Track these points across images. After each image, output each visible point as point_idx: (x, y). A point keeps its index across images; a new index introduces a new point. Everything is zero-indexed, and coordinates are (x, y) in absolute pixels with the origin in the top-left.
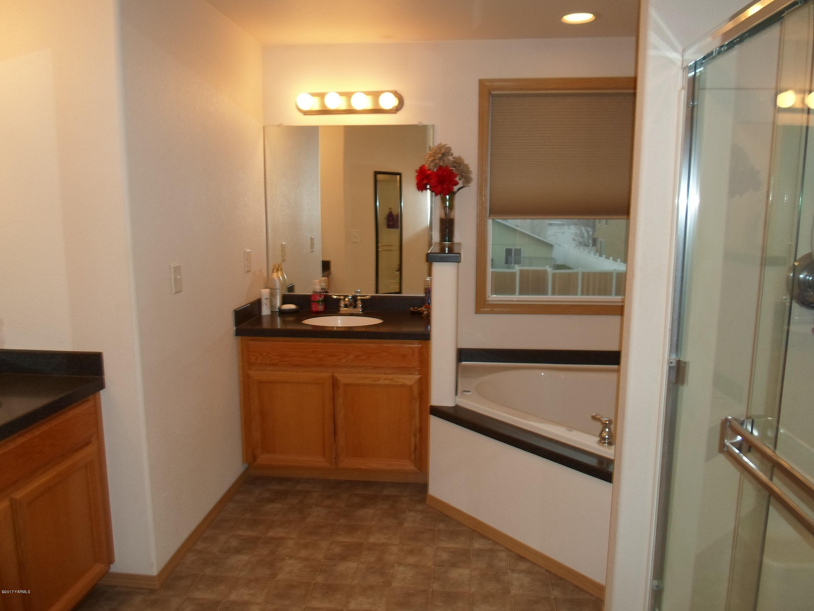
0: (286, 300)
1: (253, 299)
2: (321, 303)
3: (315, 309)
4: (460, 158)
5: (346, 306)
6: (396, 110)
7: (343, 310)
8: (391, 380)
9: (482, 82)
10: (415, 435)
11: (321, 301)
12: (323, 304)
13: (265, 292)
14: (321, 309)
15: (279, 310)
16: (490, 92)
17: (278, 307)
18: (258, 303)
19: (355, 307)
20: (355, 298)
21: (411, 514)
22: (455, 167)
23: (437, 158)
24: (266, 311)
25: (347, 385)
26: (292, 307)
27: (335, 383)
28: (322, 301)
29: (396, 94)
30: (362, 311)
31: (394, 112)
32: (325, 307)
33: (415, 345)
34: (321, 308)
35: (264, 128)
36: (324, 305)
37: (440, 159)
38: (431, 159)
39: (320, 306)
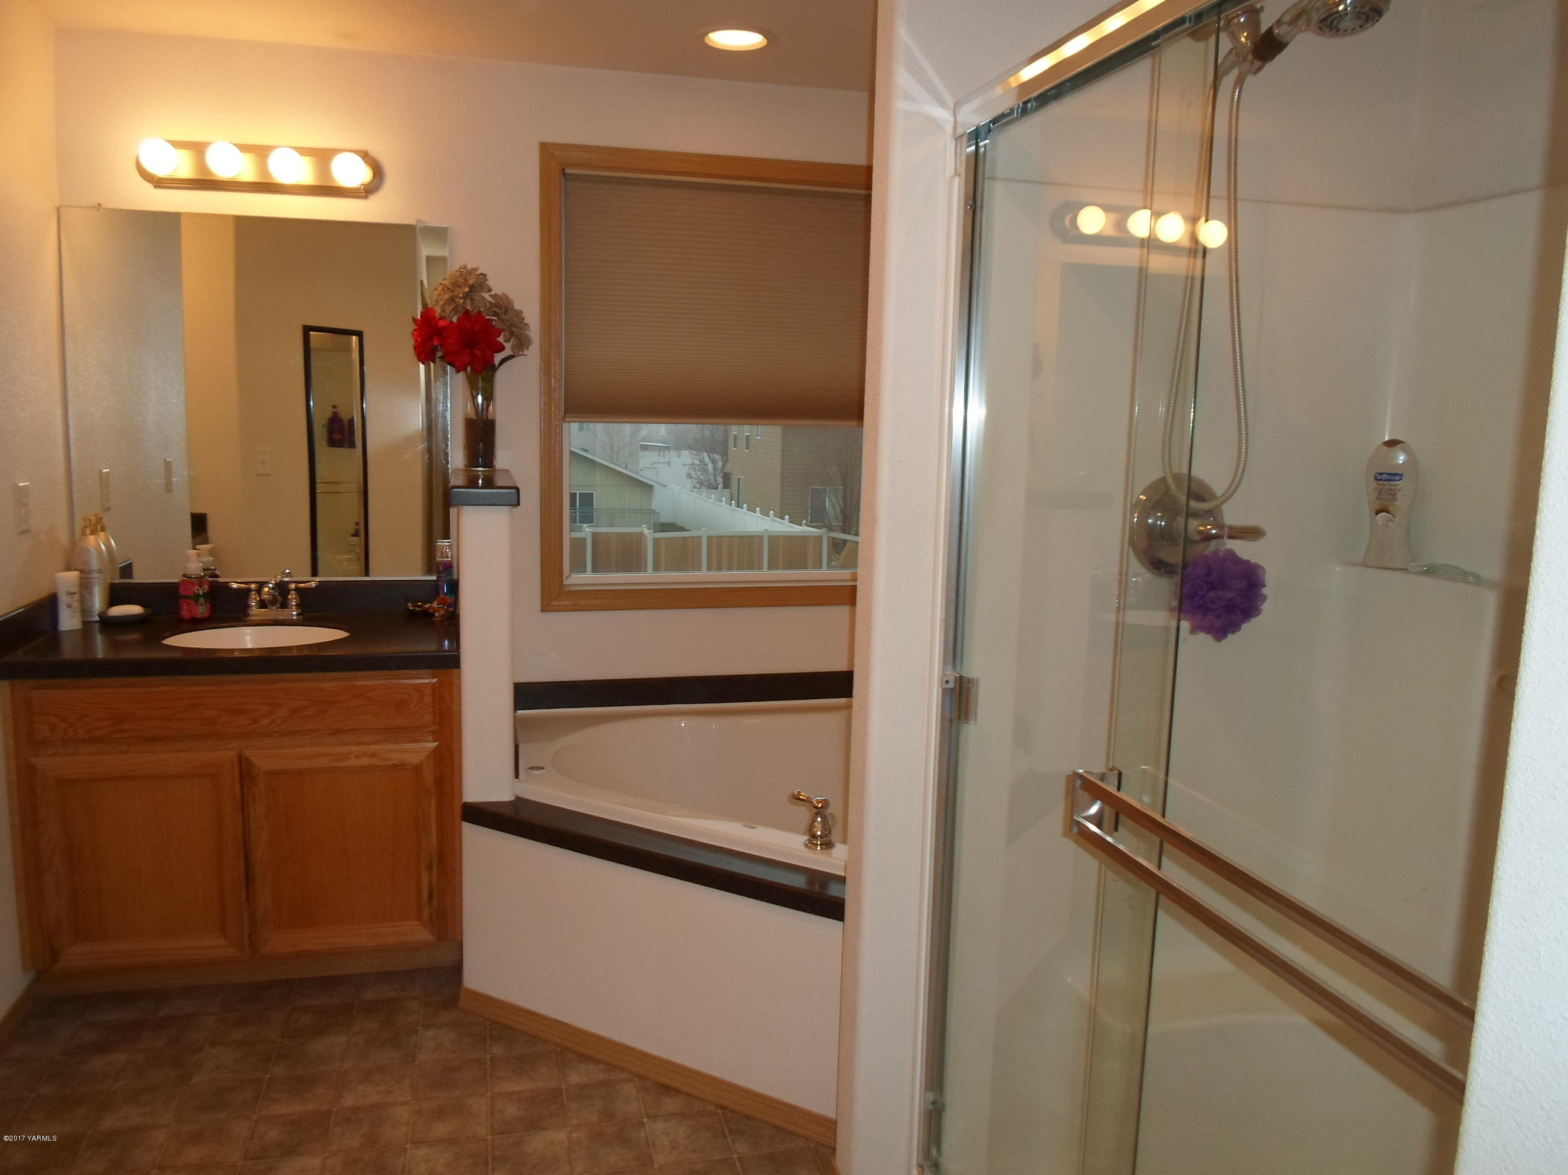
0: (117, 594)
1: (36, 593)
2: (202, 600)
3: (188, 613)
4: (505, 297)
5: (262, 604)
6: (367, 191)
7: (255, 611)
8: (373, 755)
9: (545, 149)
10: (430, 868)
11: (201, 596)
12: (206, 603)
13: (68, 579)
14: (202, 613)
15: (99, 616)
16: (564, 170)
17: (97, 613)
18: (51, 603)
19: (284, 605)
20: (282, 588)
21: (430, 1033)
22: (496, 314)
23: (461, 295)
24: (69, 621)
25: (274, 774)
26: (135, 609)
27: (246, 772)
28: (205, 595)
29: (366, 156)
30: (298, 614)
31: (364, 194)
32: (213, 609)
33: (425, 680)
34: (202, 610)
35: (58, 210)
36: (208, 605)
37: (466, 296)
38: (447, 296)
39: (201, 607)
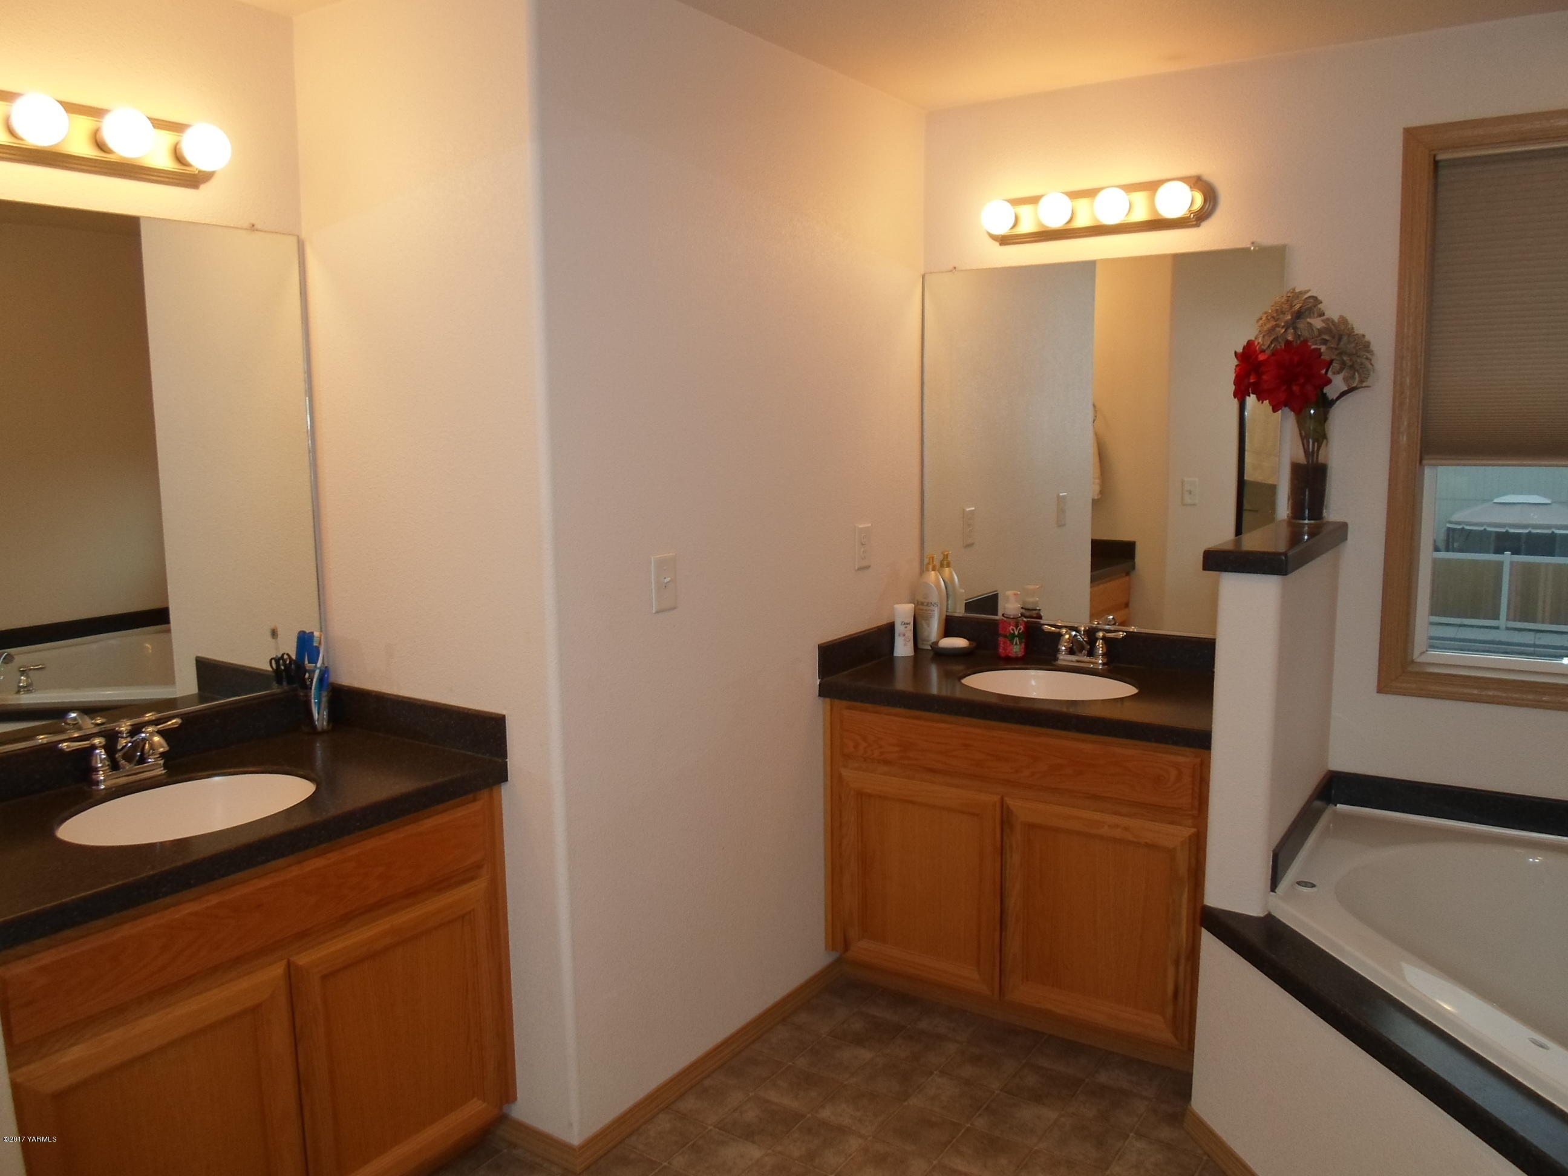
0: (951, 627)
1: (883, 621)
2: (1016, 640)
3: (1003, 651)
4: (1344, 320)
5: (1071, 651)
6: (1198, 218)
7: (1064, 658)
8: (1126, 829)
9: (1411, 136)
10: (1177, 963)
11: (1017, 636)
12: (1020, 643)
13: (903, 612)
14: (1016, 652)
15: (931, 647)
16: (1435, 156)
17: (930, 643)
18: (888, 631)
19: (1091, 653)
20: (1091, 633)
22: (1325, 342)
23: (1283, 324)
24: (903, 648)
25: (1031, 826)
26: (960, 643)
27: (1006, 820)
28: (1019, 635)
29: (1197, 182)
30: (1103, 664)
31: (1194, 223)
32: (1027, 648)
33: (1184, 758)
34: (1017, 649)
35: (923, 277)
36: (1023, 645)
37: (1292, 324)
38: (1269, 326)
39: (1015, 647)
